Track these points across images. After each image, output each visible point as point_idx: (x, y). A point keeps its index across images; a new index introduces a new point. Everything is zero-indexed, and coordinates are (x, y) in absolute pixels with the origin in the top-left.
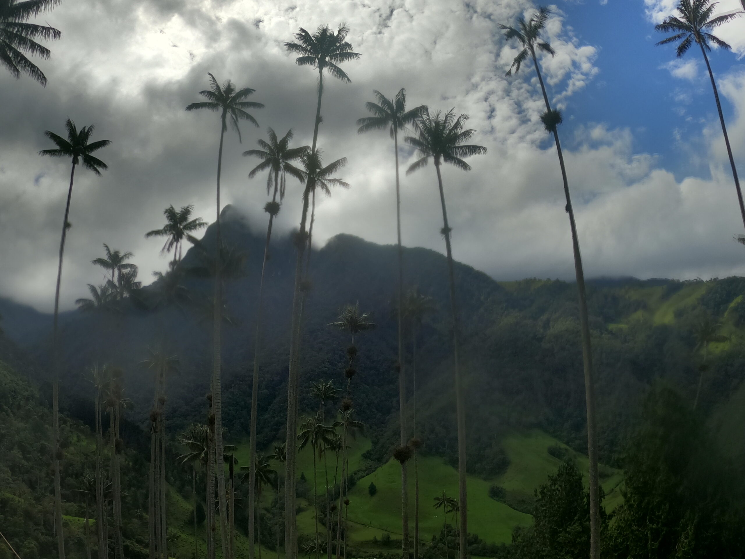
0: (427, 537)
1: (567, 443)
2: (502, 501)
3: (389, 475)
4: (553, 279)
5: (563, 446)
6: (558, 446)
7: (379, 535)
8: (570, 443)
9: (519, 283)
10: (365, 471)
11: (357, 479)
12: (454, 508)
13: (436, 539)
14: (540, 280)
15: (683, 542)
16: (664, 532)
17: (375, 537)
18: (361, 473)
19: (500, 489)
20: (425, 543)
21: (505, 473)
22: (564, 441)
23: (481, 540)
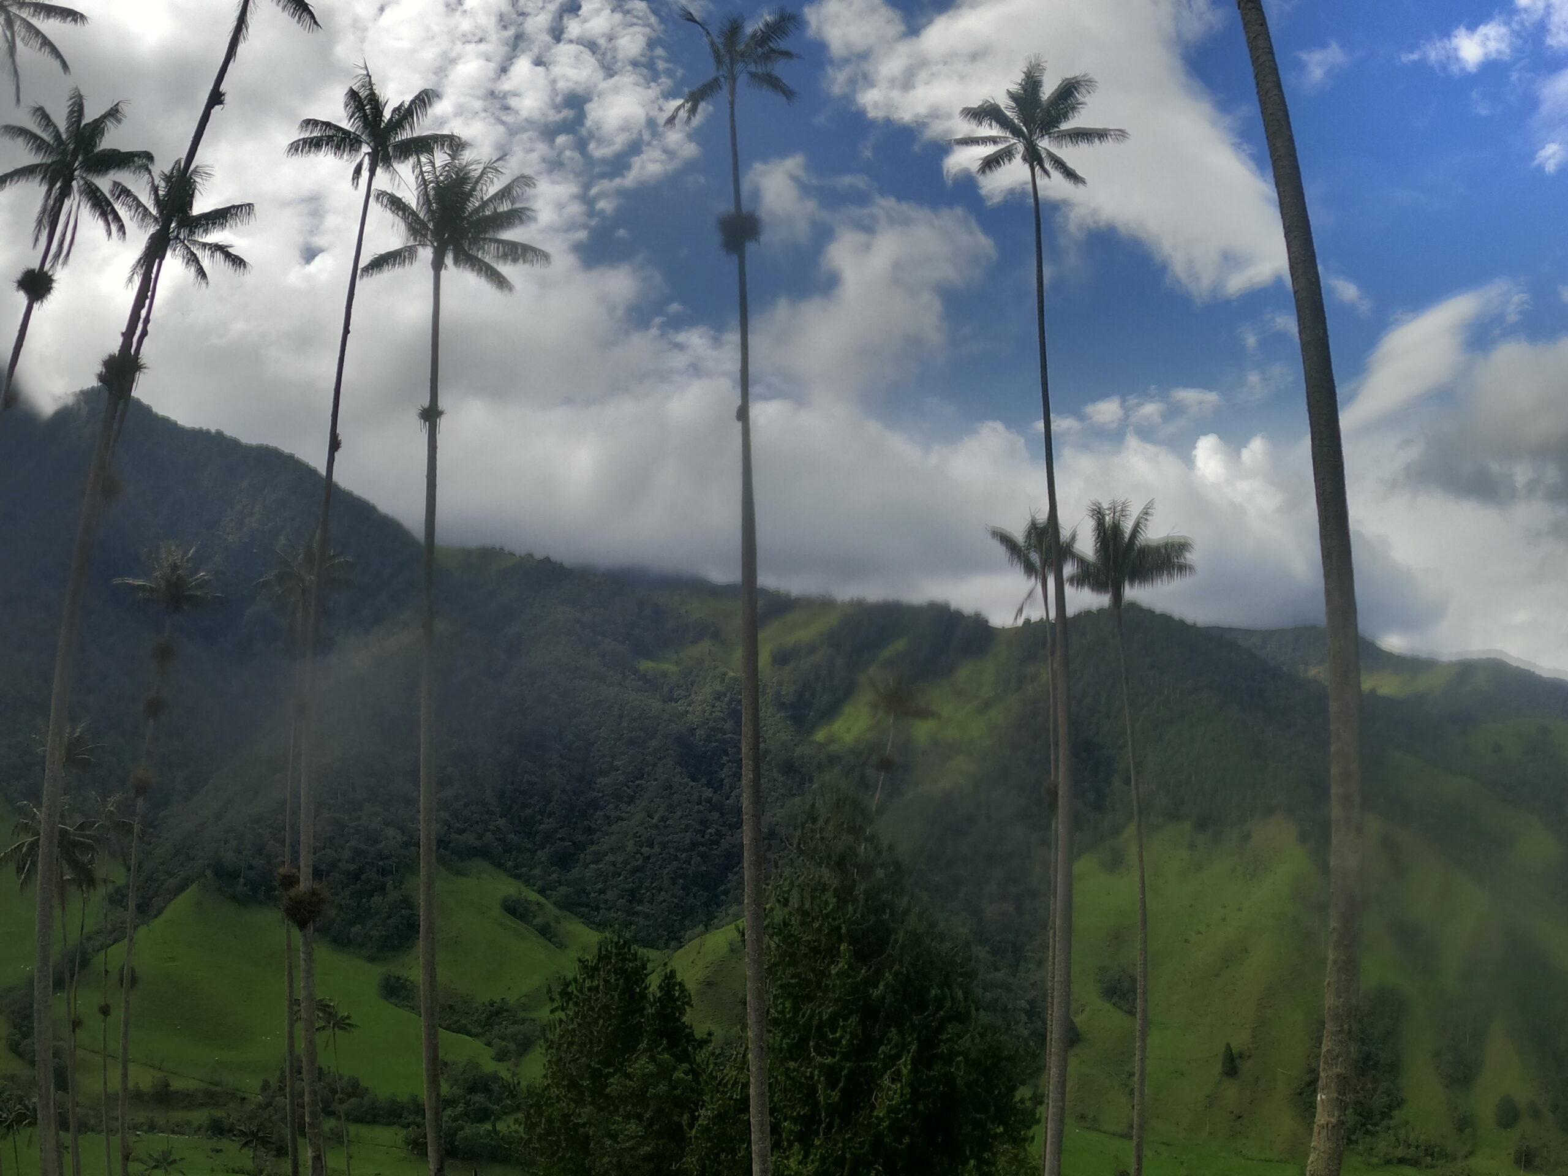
0: (251, 1084)
1: (541, 892)
2: (407, 1006)
3: (165, 943)
4: (539, 555)
5: (534, 897)
6: (522, 896)
7: (144, 1079)
8: (548, 892)
9: (467, 553)
10: (111, 933)
11: (94, 951)
12: (330, 1023)
13: (269, 1086)
14: (512, 554)
15: (889, 1089)
16: (846, 1072)
17: (137, 1083)
18: (100, 938)
19: (402, 981)
20: (245, 1095)
21: (412, 947)
22: (535, 888)
23: (367, 1089)
